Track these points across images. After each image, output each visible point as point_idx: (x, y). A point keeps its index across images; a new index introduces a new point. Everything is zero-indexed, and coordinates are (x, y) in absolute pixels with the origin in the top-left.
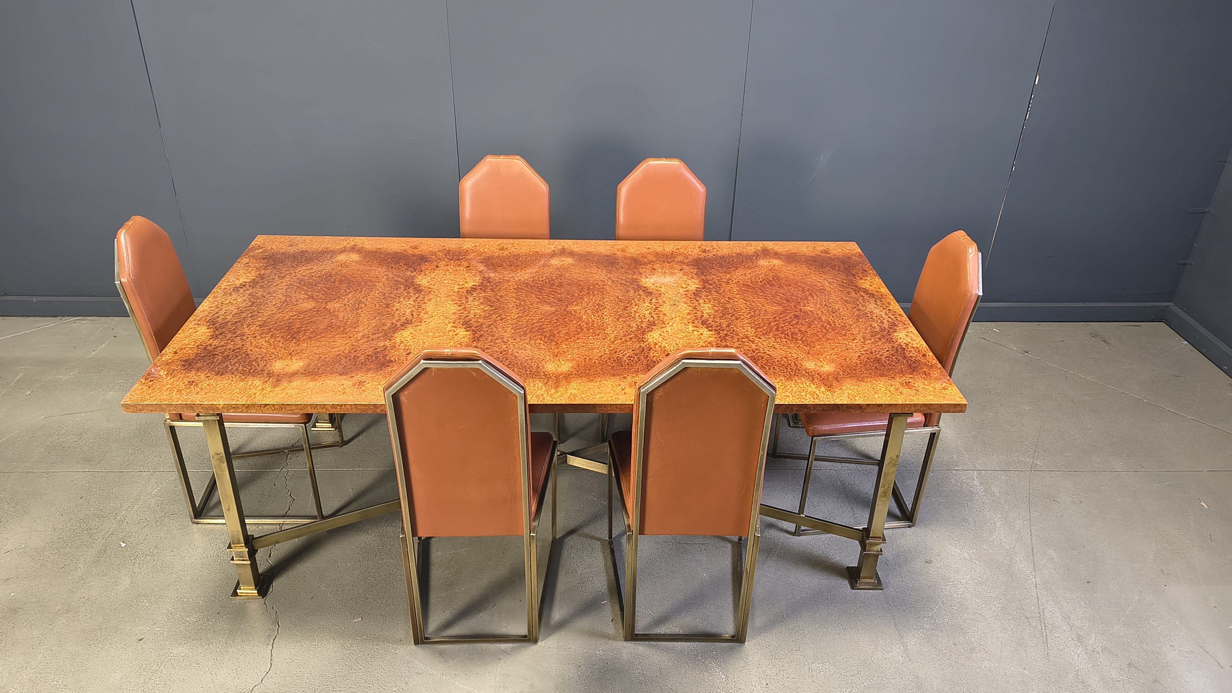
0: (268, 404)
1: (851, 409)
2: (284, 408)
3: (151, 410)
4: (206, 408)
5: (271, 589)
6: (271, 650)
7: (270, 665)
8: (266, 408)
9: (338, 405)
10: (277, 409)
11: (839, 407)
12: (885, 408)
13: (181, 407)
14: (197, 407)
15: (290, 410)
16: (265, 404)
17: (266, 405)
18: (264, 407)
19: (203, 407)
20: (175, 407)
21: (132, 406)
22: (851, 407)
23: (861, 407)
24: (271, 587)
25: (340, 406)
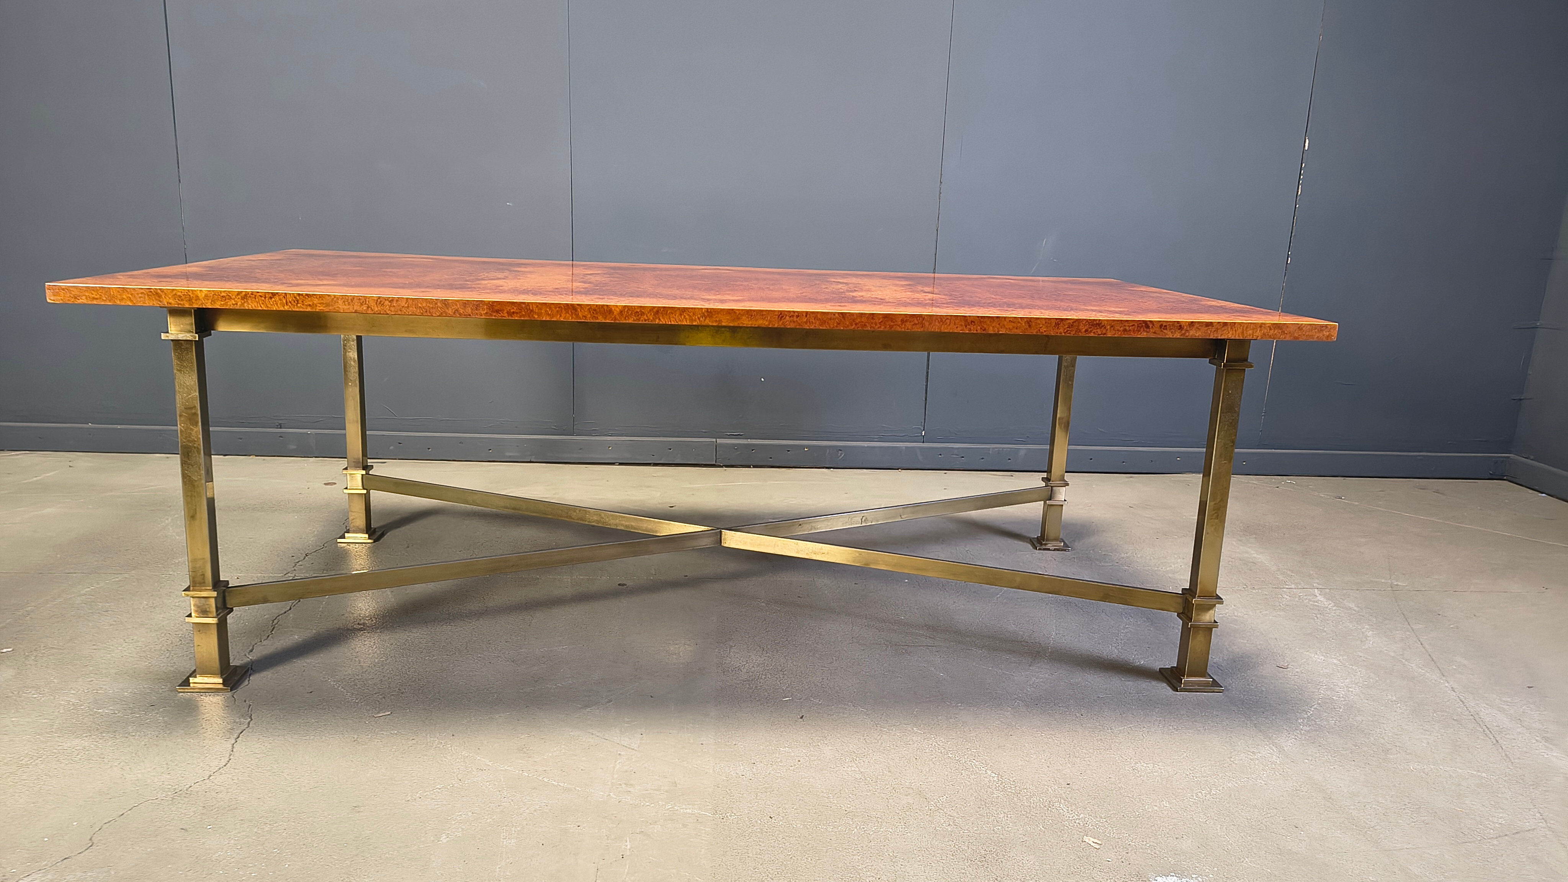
0: (277, 293)
1: (1166, 329)
2: (300, 302)
3: (94, 298)
4: (180, 296)
5: (246, 682)
6: (233, 744)
7: (228, 759)
8: (273, 299)
9: (386, 299)
10: (290, 302)
11: (1148, 327)
12: (1217, 329)
13: (142, 293)
14: (166, 294)
15: (310, 305)
16: (272, 293)
17: (274, 294)
18: (271, 298)
19: (176, 294)
20: (132, 294)
21: (63, 289)
22: (1165, 326)
23: (1180, 326)
24: (247, 681)
25: (390, 302)
